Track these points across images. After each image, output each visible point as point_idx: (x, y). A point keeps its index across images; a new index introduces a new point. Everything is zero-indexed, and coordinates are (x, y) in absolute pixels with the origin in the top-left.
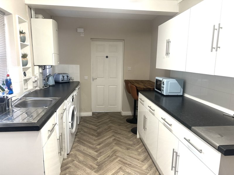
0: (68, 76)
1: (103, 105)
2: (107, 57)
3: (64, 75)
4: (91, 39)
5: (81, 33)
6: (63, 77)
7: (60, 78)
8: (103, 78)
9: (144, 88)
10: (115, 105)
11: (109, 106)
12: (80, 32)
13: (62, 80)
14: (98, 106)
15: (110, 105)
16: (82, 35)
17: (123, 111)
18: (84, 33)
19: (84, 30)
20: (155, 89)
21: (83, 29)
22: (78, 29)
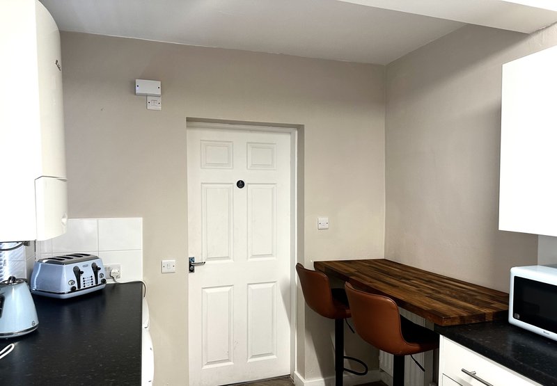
0: (96, 269)
1: (228, 360)
2: (241, 184)
3: (80, 266)
4: (189, 120)
5: (149, 99)
6: (78, 273)
7: (65, 282)
8: (228, 258)
9: (462, 318)
10: (271, 354)
11: (249, 361)
12: (147, 95)
13: (73, 290)
14: (207, 367)
15: (253, 356)
16: (155, 106)
17: (303, 375)
18: (159, 100)
19: (163, 88)
20: (512, 320)
21: (160, 82)
22: (138, 82)
